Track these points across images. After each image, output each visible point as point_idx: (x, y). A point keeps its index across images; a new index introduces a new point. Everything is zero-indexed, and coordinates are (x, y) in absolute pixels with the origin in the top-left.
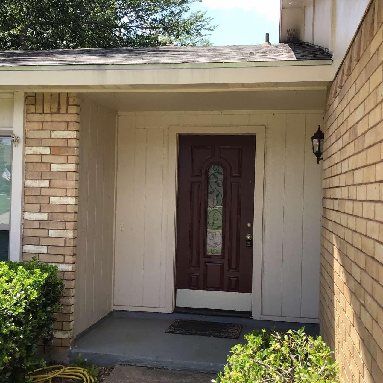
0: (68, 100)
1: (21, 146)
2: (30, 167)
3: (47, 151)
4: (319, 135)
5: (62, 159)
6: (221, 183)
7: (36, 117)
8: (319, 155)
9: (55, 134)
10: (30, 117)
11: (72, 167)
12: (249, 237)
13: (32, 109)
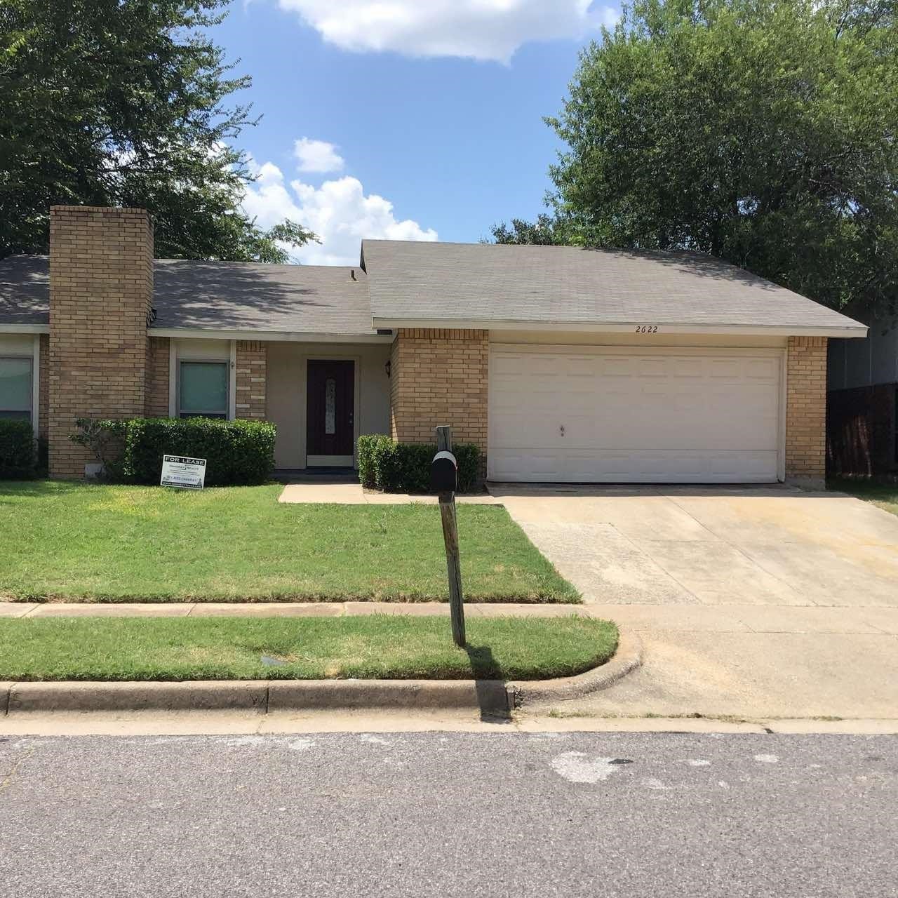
0: (260, 344)
1: (235, 367)
2: (239, 380)
3: (249, 371)
4: (389, 364)
5: (257, 375)
6: (334, 390)
7: (243, 353)
8: (389, 374)
9: (253, 362)
10: (239, 353)
11: (263, 380)
12: (351, 415)
13: (240, 349)
